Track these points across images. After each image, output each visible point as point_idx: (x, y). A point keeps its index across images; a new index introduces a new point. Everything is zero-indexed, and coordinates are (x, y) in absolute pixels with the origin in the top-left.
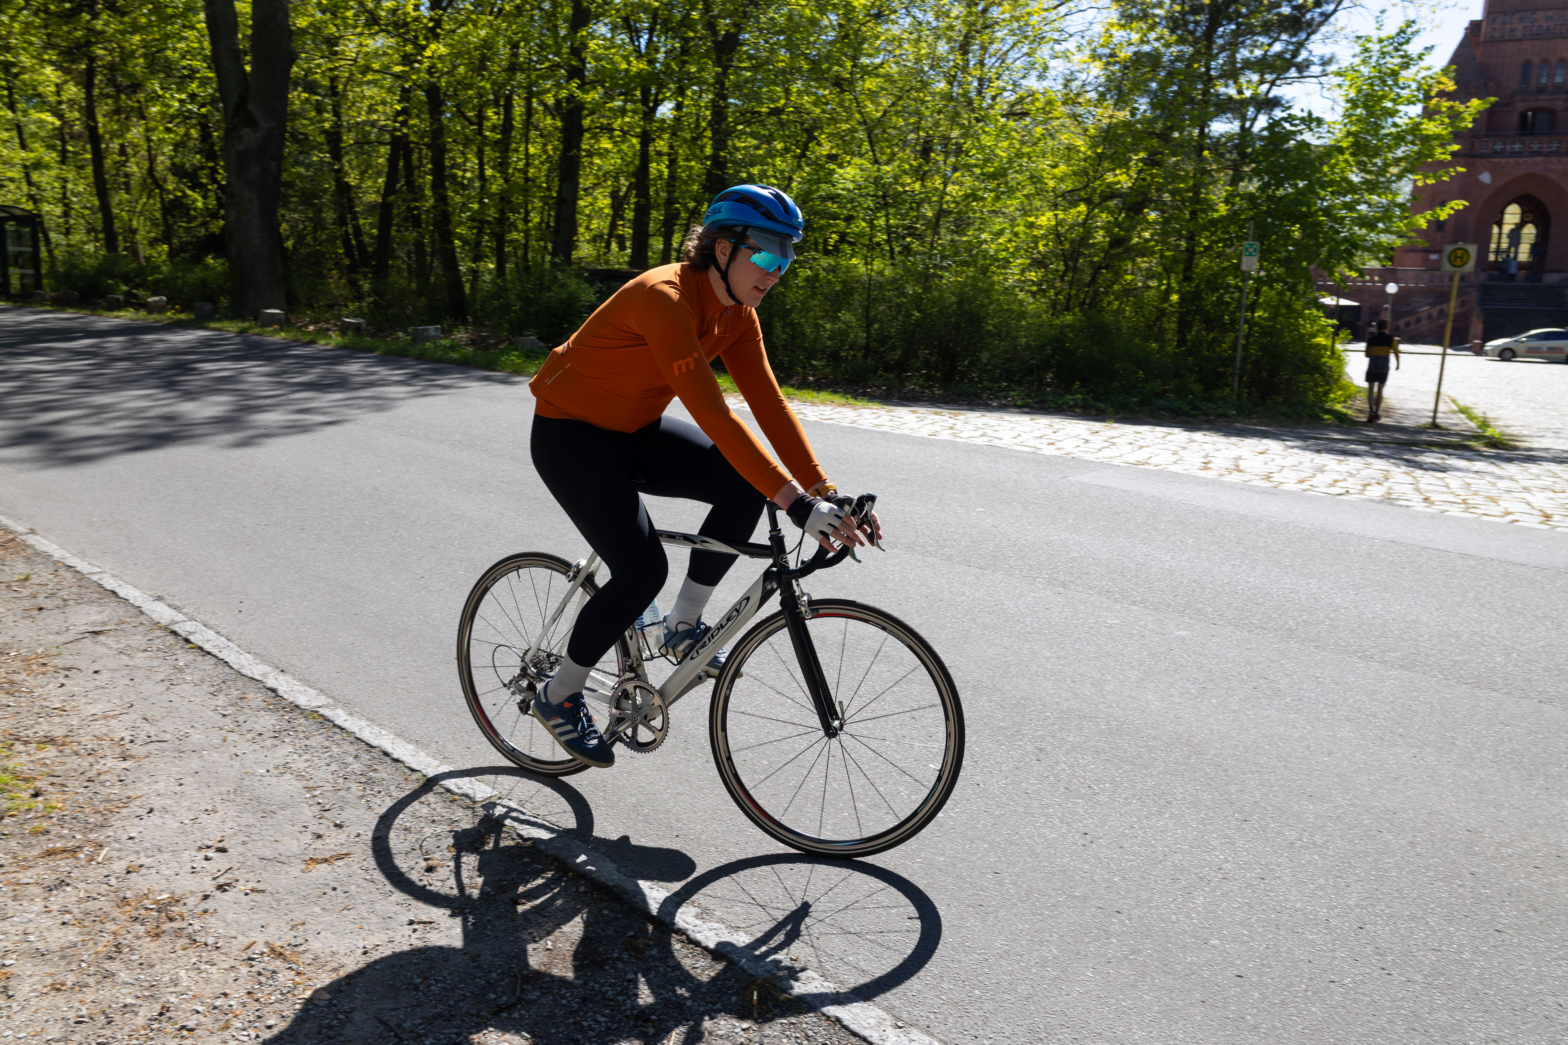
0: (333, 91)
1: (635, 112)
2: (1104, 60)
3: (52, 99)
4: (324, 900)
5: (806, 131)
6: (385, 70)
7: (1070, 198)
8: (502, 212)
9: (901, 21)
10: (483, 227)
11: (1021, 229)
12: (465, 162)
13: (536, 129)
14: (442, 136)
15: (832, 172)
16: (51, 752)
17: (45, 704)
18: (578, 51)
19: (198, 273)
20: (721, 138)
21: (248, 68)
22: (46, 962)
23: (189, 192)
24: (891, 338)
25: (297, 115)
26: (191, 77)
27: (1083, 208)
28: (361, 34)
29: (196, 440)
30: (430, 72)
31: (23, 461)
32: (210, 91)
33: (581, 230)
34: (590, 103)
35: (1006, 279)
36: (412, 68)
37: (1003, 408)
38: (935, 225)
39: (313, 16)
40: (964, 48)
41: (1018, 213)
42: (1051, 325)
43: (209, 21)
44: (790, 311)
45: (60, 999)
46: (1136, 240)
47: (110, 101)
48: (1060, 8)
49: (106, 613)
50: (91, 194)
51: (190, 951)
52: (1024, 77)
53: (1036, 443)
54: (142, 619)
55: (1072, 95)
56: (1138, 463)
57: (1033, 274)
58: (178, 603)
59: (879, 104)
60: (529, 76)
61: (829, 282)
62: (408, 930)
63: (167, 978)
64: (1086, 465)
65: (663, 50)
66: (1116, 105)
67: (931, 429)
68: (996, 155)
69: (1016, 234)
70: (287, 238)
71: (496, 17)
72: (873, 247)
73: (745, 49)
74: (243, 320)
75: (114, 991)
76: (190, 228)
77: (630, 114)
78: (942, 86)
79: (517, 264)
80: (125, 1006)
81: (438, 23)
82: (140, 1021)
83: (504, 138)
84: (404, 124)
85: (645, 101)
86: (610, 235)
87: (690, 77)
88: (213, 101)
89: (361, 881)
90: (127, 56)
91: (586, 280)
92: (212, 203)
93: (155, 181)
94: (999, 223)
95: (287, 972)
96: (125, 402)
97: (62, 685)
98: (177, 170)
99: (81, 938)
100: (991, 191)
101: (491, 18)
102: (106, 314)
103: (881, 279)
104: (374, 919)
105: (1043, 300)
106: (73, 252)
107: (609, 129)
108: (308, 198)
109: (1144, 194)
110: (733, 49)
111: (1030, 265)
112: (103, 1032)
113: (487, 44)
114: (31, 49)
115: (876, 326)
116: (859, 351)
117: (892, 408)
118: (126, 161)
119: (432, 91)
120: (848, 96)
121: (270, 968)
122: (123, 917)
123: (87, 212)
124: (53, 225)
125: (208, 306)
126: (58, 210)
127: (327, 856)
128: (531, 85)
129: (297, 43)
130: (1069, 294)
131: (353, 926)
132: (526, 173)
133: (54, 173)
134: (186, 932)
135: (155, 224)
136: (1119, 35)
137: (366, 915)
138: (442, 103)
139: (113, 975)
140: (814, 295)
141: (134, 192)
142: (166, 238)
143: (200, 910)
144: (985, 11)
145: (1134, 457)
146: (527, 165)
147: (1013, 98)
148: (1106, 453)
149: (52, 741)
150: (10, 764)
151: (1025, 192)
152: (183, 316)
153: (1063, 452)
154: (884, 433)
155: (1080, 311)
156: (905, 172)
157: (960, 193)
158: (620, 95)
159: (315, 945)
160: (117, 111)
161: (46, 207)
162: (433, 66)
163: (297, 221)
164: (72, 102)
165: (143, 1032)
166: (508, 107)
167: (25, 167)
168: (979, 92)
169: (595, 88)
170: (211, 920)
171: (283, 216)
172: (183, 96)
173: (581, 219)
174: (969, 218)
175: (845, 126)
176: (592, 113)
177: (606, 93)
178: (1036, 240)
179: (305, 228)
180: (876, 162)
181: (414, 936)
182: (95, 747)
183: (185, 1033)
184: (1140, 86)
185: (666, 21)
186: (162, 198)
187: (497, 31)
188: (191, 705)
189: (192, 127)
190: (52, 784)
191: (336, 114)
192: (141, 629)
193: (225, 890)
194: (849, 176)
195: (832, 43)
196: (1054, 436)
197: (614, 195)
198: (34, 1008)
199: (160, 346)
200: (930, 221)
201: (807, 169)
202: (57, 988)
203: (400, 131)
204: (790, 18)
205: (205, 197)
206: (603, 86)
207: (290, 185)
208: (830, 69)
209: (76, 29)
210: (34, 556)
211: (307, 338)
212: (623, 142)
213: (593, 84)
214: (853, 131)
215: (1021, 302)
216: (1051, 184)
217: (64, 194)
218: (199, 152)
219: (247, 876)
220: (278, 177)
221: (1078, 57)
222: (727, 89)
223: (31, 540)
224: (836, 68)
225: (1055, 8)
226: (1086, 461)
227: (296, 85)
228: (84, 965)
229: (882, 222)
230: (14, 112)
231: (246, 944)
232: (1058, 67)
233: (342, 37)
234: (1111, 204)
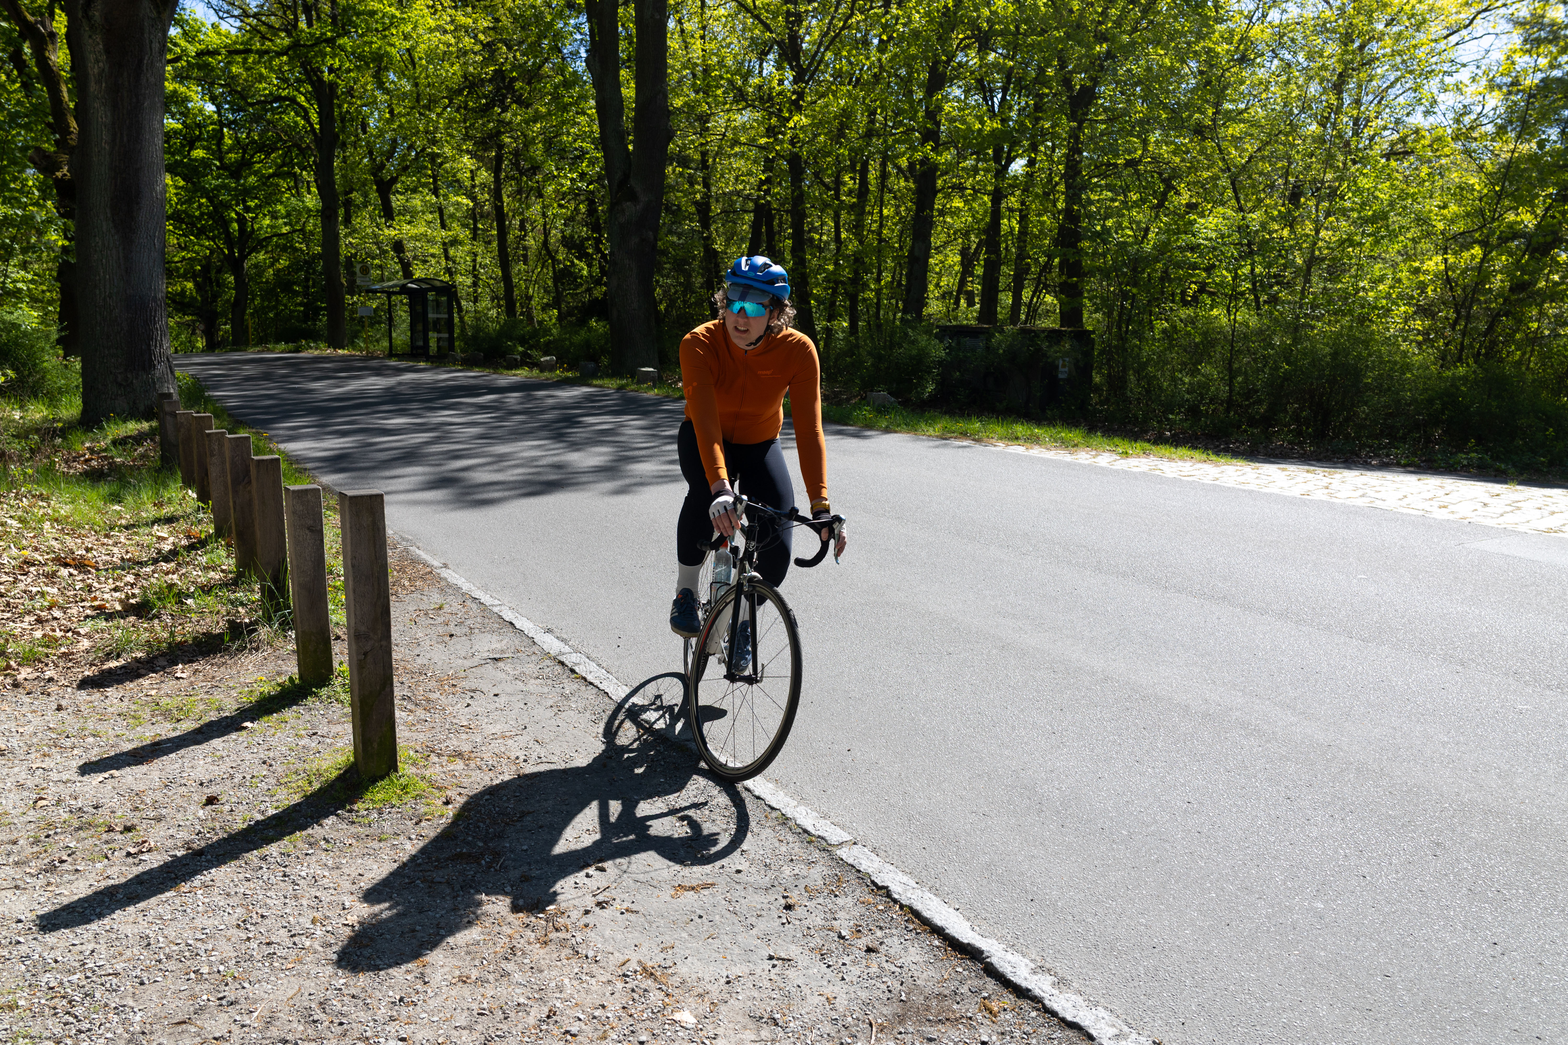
0: (704, 165)
1: (987, 171)
2: (1505, 90)
3: (468, 183)
4: (691, 926)
5: (1163, 181)
6: (752, 142)
7: (1463, 241)
8: (856, 272)
9: (1268, 64)
10: (837, 287)
11: (1404, 275)
12: (822, 225)
13: (890, 191)
14: (803, 203)
15: (1192, 223)
16: (459, 765)
17: (454, 721)
18: (932, 115)
19: (582, 335)
20: (1074, 193)
21: (631, 147)
22: (454, 955)
23: (576, 261)
24: (1257, 391)
25: (672, 188)
26: (581, 158)
27: (1477, 251)
28: (729, 111)
29: (581, 487)
30: (792, 143)
31: (438, 502)
32: (598, 169)
33: (931, 287)
34: (943, 164)
35: (1388, 329)
36: (776, 140)
37: (1384, 466)
38: (1306, 273)
39: (688, 96)
40: (1338, 87)
41: (1400, 258)
42: (1440, 378)
43: (599, 108)
44: (1146, 364)
45: (466, 991)
46: (1542, 284)
47: (513, 183)
48: (1450, 38)
49: (504, 642)
50: (495, 266)
51: (573, 961)
52: (1408, 114)
53: (1426, 506)
54: (535, 649)
55: (1464, 130)
56: (1549, 531)
57: (1419, 322)
58: (565, 636)
59: (1245, 150)
60: (885, 141)
61: (1188, 334)
62: (768, 965)
63: (553, 984)
64: (1487, 531)
65: (1016, 107)
66: (1519, 137)
67: (1304, 488)
68: (1376, 198)
69: (1399, 281)
70: (661, 303)
71: (854, 87)
72: (1236, 296)
73: (1100, 102)
74: (622, 378)
75: (510, 990)
76: (577, 294)
77: (982, 173)
78: (1314, 128)
79: (869, 323)
80: (519, 1004)
81: (801, 95)
82: (531, 1020)
83: (859, 202)
84: (767, 192)
85: (997, 158)
86: (959, 291)
87: (1043, 133)
88: (600, 178)
89: (724, 912)
90: (529, 142)
91: (936, 336)
92: (596, 270)
93: (549, 252)
94: (1377, 269)
95: (657, 992)
96: (521, 451)
97: (468, 705)
98: (567, 242)
99: (482, 937)
100: (1369, 235)
101: (850, 87)
102: (505, 372)
103: (1244, 330)
104: (737, 950)
105: (1430, 351)
106: (479, 316)
107: (961, 188)
108: (681, 265)
109: (1555, 233)
110: (1089, 103)
111: (1415, 313)
112: (500, 1026)
113: (846, 114)
114: (453, 141)
115: (1240, 379)
116: (1221, 404)
117: (1257, 465)
118: (525, 236)
119: (795, 161)
120: (1209, 144)
121: (643, 986)
122: (517, 923)
123: (492, 281)
124: (464, 293)
125: (592, 365)
126: (469, 281)
127: (694, 884)
128: (888, 148)
129: (674, 122)
130: (1462, 343)
131: (717, 955)
132: (879, 233)
133: (467, 248)
134: (569, 942)
135: (546, 291)
136: (1523, 61)
137: (729, 945)
138: (803, 171)
139: (509, 975)
140: (1171, 348)
141: (531, 263)
142: (556, 303)
143: (581, 924)
144: (1362, 47)
145: (1543, 525)
146: (881, 226)
147: (1396, 136)
148: (1509, 519)
149: (459, 755)
150: (427, 773)
151: (1409, 235)
152: (569, 374)
153: (1457, 516)
154: (1251, 492)
155: (1475, 362)
156: (1273, 219)
157: (1334, 239)
158: (972, 154)
159: (683, 970)
160: (519, 192)
161: (459, 279)
162: (796, 136)
163: (669, 286)
164: (483, 186)
165: (533, 1031)
166: (864, 172)
167: (444, 244)
168: (1356, 133)
169: (948, 149)
170: (592, 935)
171: (657, 282)
172: (574, 176)
173: (932, 278)
174: (1344, 264)
175: (1206, 174)
176: (946, 173)
177: (958, 153)
178: (1422, 287)
179: (676, 293)
180: (1241, 209)
181: (773, 971)
182: (495, 763)
183: (569, 1037)
184: (1546, 116)
185: (1020, 80)
186: (554, 267)
187: (855, 99)
188: (575, 731)
189: (582, 202)
190: (460, 794)
191: (707, 185)
192: (533, 658)
193: (603, 908)
194: (1211, 226)
195: (1192, 91)
196: (1447, 499)
197: (964, 252)
198: (445, 996)
199: (551, 401)
200: (1301, 269)
201: (1165, 219)
202: (464, 980)
203: (764, 198)
204: (1149, 69)
205: (590, 266)
206: (956, 147)
207: (664, 253)
208: (1190, 116)
209: (489, 121)
210: (447, 588)
211: (678, 395)
212: (974, 200)
213: (946, 146)
214: (1216, 178)
215: (1405, 354)
216: (1440, 226)
217: (474, 267)
218: (587, 225)
219: (622, 896)
220: (655, 245)
221: (1472, 89)
222: (1082, 143)
223: (444, 573)
224: (1197, 115)
225: (1445, 38)
226: (1485, 527)
227: (671, 160)
228: (485, 962)
229: (1246, 270)
230: (437, 197)
231: (621, 960)
232: (1447, 100)
233: (712, 114)
234: (1514, 244)
